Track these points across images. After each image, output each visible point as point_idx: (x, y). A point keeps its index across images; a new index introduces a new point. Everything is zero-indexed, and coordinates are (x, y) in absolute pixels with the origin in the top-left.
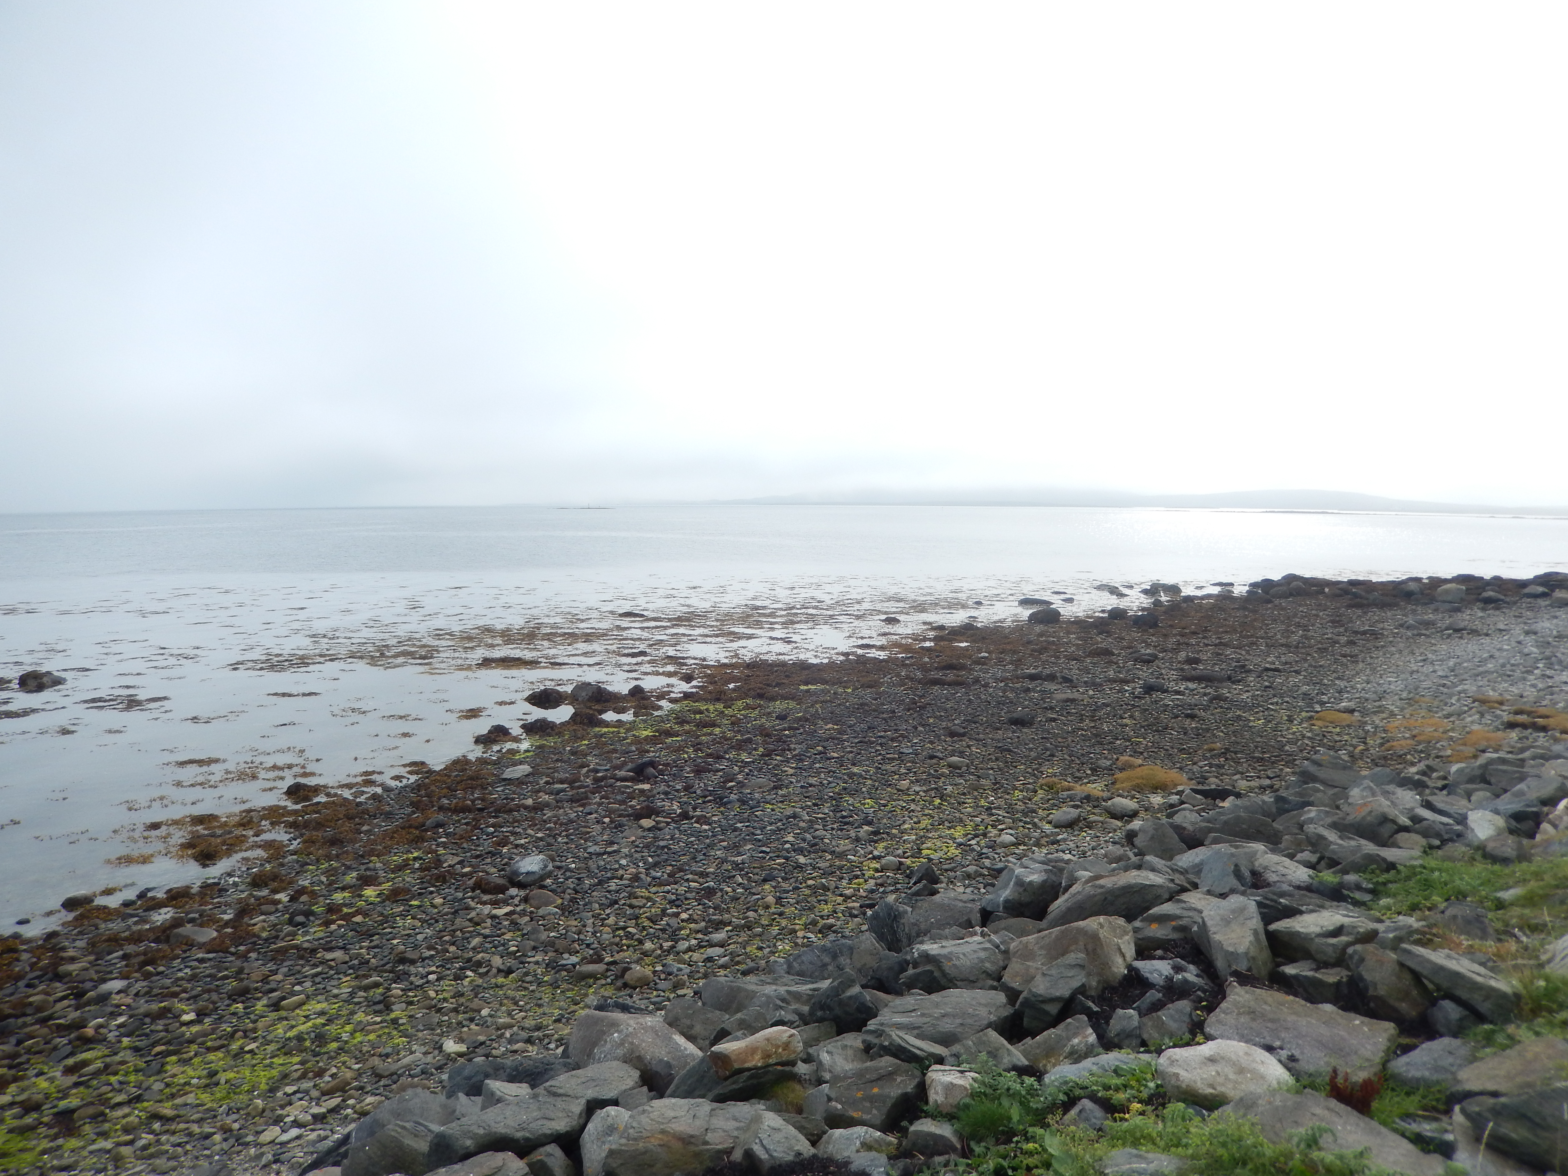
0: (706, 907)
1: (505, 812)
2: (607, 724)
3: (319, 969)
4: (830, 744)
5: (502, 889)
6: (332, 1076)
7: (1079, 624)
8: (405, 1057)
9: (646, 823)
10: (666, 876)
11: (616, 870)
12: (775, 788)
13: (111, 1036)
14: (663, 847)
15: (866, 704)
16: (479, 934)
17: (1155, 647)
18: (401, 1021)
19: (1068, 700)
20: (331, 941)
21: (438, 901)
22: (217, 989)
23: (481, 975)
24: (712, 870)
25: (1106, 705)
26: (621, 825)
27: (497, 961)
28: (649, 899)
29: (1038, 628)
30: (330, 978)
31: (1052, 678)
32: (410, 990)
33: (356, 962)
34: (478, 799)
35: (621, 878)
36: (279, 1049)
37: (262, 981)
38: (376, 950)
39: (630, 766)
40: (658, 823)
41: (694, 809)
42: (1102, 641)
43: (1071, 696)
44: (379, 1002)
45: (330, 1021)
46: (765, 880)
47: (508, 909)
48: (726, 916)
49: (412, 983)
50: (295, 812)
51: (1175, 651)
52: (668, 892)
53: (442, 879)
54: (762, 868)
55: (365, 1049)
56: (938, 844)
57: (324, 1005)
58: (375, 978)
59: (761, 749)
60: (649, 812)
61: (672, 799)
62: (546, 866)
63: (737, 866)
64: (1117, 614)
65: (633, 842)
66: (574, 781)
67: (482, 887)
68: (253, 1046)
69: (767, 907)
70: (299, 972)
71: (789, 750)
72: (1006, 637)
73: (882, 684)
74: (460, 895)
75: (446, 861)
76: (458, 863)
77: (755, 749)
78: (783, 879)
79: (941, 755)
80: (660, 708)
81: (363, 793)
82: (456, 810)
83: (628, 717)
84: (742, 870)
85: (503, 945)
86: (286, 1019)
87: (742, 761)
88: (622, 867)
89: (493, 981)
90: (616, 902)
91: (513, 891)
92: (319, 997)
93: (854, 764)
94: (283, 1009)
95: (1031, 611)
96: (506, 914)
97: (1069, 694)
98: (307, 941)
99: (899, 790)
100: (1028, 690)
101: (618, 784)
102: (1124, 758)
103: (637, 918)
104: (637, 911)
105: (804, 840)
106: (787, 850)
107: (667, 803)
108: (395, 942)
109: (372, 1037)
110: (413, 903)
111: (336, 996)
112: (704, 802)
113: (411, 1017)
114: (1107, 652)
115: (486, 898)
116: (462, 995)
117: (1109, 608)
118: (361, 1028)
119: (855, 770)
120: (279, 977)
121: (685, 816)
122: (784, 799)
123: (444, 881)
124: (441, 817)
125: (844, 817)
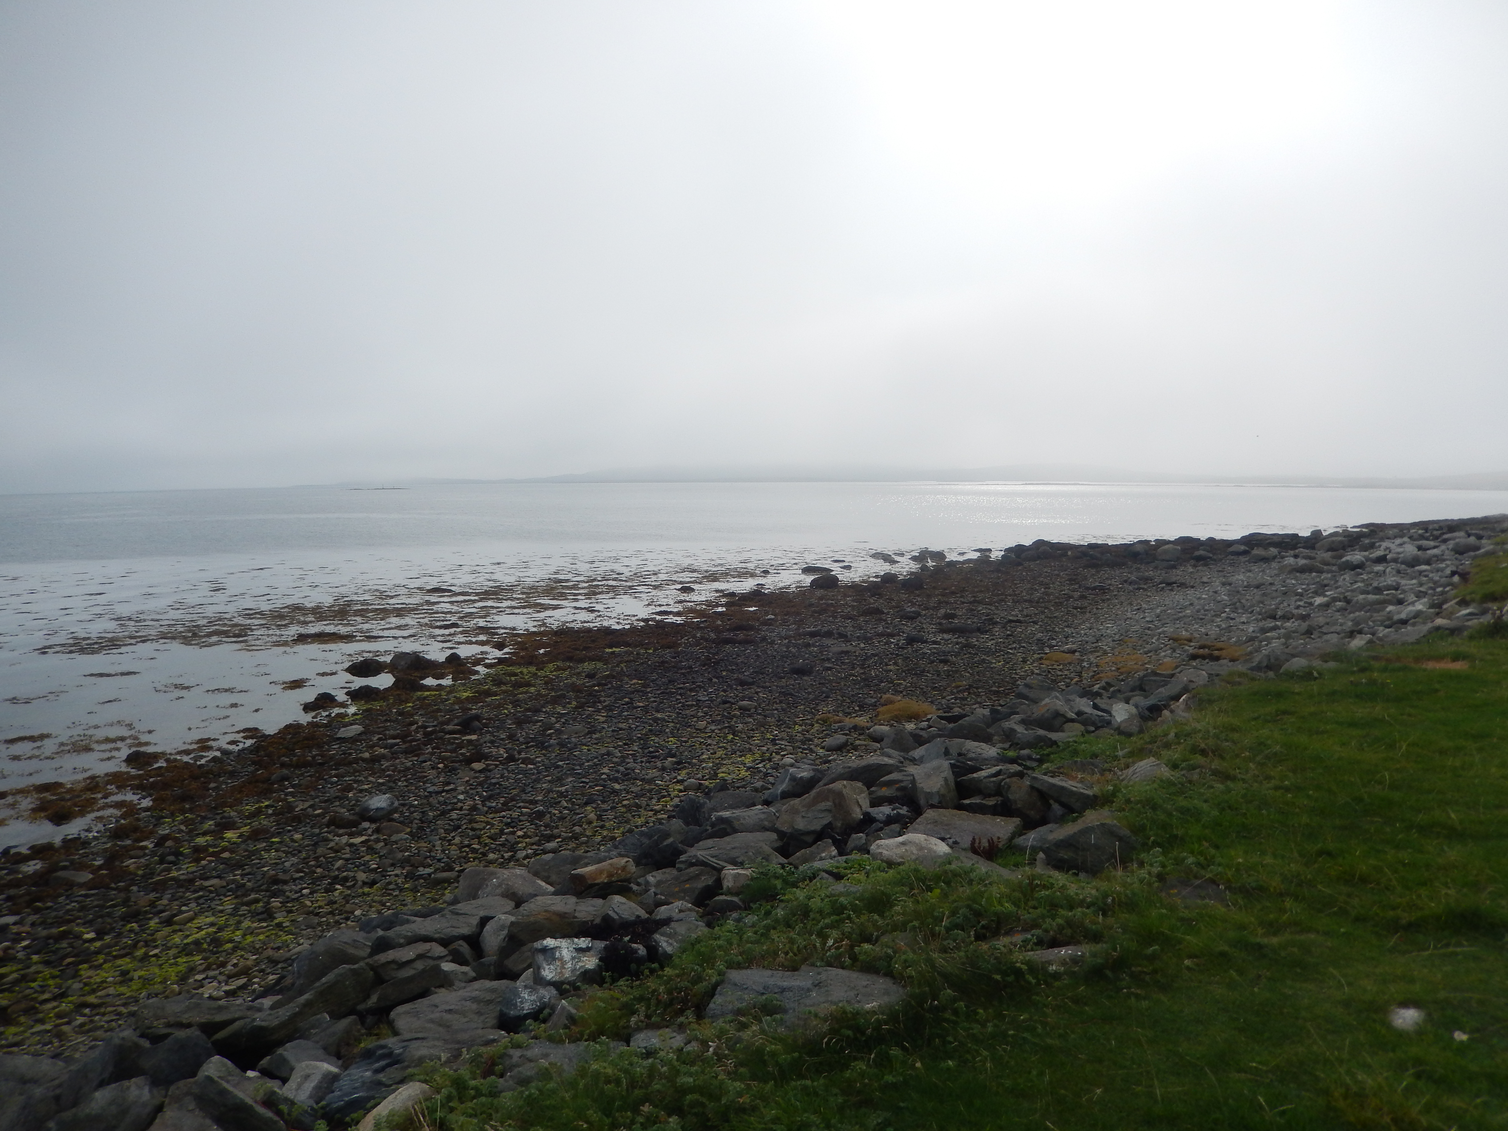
0: (538, 827)
1: (345, 765)
2: (428, 688)
3: (201, 893)
4: (636, 697)
5: (355, 824)
6: (235, 965)
7: (854, 587)
8: (294, 948)
9: (477, 766)
10: (500, 805)
11: (456, 803)
12: (589, 733)
13: (20, 955)
14: (495, 784)
15: (667, 662)
16: (341, 859)
17: (919, 605)
18: (284, 925)
19: (842, 652)
20: (205, 873)
21: (297, 836)
22: (109, 915)
23: (349, 888)
24: (540, 798)
25: (874, 655)
26: (455, 769)
27: (362, 876)
28: (488, 823)
29: (819, 593)
30: (213, 899)
31: (829, 634)
32: (287, 902)
33: (233, 886)
34: (317, 755)
35: (461, 809)
36: (179, 952)
37: (149, 906)
38: (250, 876)
39: (456, 721)
40: (488, 765)
41: (519, 753)
42: (874, 602)
43: (845, 649)
44: (262, 913)
45: (220, 929)
46: (586, 804)
47: (363, 838)
48: (556, 831)
49: (288, 897)
50: (139, 776)
51: (936, 609)
52: (504, 817)
53: (298, 820)
54: (583, 794)
55: (257, 946)
56: (731, 768)
57: (211, 919)
58: (253, 896)
59: (574, 703)
60: (479, 757)
61: (498, 747)
62: (393, 803)
63: (561, 795)
64: (889, 579)
65: (467, 781)
66: (407, 736)
67: (337, 823)
68: (156, 951)
69: (590, 823)
70: (182, 897)
71: (600, 702)
72: (790, 601)
73: (680, 645)
74: (317, 831)
75: (297, 806)
76: (310, 806)
77: (569, 703)
78: (601, 801)
79: (733, 701)
80: (477, 673)
81: (202, 757)
82: (298, 766)
83: (447, 682)
84: (566, 796)
85: (364, 865)
86: (180, 930)
87: (559, 713)
88: (460, 801)
89: (360, 891)
90: (459, 827)
91: (366, 825)
92: (206, 914)
93: (658, 711)
94: (176, 923)
95: (813, 578)
96: (362, 842)
97: (844, 647)
98: (183, 874)
99: (697, 729)
100: (808, 645)
101: (447, 736)
102: (885, 696)
103: (479, 837)
104: (478, 832)
105: (618, 771)
106: (604, 780)
107: (494, 750)
108: (265, 869)
109: (261, 937)
110: (273, 840)
111: (221, 911)
112: (527, 747)
113: (292, 921)
114: (878, 611)
115: (341, 831)
116: (335, 902)
117: (882, 573)
118: (251, 932)
119: (659, 715)
120: (165, 902)
121: (511, 759)
122: (599, 741)
123: (300, 822)
124: (285, 771)
125: (651, 752)
